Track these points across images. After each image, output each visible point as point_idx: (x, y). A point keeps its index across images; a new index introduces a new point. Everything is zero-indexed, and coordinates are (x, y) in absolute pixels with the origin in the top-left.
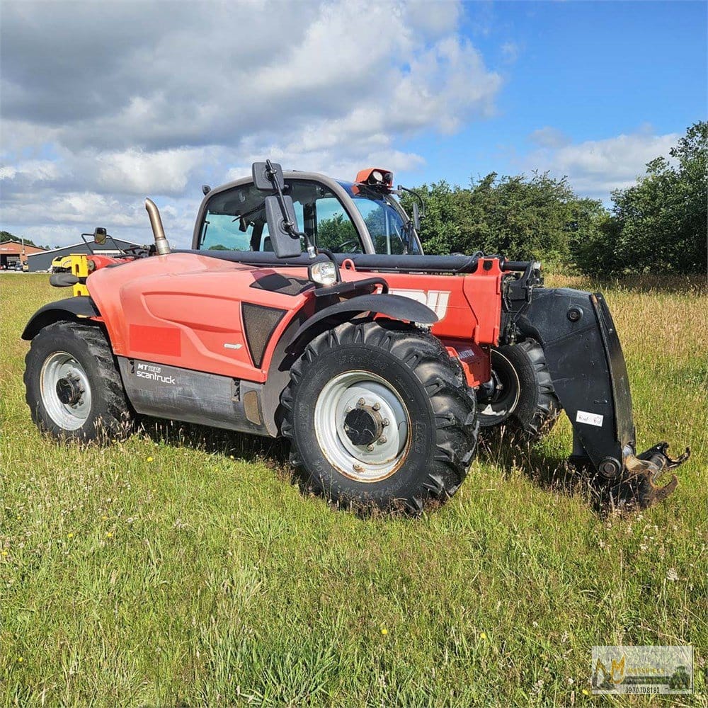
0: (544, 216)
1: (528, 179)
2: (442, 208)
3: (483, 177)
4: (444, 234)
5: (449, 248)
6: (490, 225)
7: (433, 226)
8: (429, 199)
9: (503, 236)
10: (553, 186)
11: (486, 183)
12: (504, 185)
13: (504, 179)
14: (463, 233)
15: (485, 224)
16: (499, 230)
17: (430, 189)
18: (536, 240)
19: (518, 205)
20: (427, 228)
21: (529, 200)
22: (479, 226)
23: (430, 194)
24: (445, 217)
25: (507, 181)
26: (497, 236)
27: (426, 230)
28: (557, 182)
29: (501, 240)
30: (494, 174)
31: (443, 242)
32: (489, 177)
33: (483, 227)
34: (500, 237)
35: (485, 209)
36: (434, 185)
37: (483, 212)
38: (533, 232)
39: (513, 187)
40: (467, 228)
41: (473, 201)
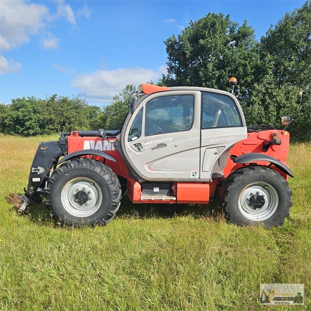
0: (78, 113)
1: (70, 98)
2: (33, 108)
3: (51, 96)
4: (35, 119)
5: (38, 125)
6: (56, 116)
7: (29, 115)
8: (27, 104)
9: (62, 120)
10: (81, 101)
11: (53, 98)
12: (61, 99)
13: (60, 97)
14: (44, 119)
15: (54, 115)
16: (60, 118)
17: (27, 99)
18: (76, 122)
19: (67, 108)
20: (27, 116)
21: (71, 107)
22: (51, 116)
23: (27, 101)
24: (35, 112)
25: (62, 98)
26: (60, 121)
27: (26, 117)
28: (82, 100)
29: (61, 122)
30: (56, 95)
31: (35, 122)
32: (54, 96)
33: (53, 116)
34: (61, 121)
35: (53, 109)
36: (29, 98)
37: (52, 110)
38: (74, 119)
39: (64, 101)
40: (46, 117)
41: (47, 105)
